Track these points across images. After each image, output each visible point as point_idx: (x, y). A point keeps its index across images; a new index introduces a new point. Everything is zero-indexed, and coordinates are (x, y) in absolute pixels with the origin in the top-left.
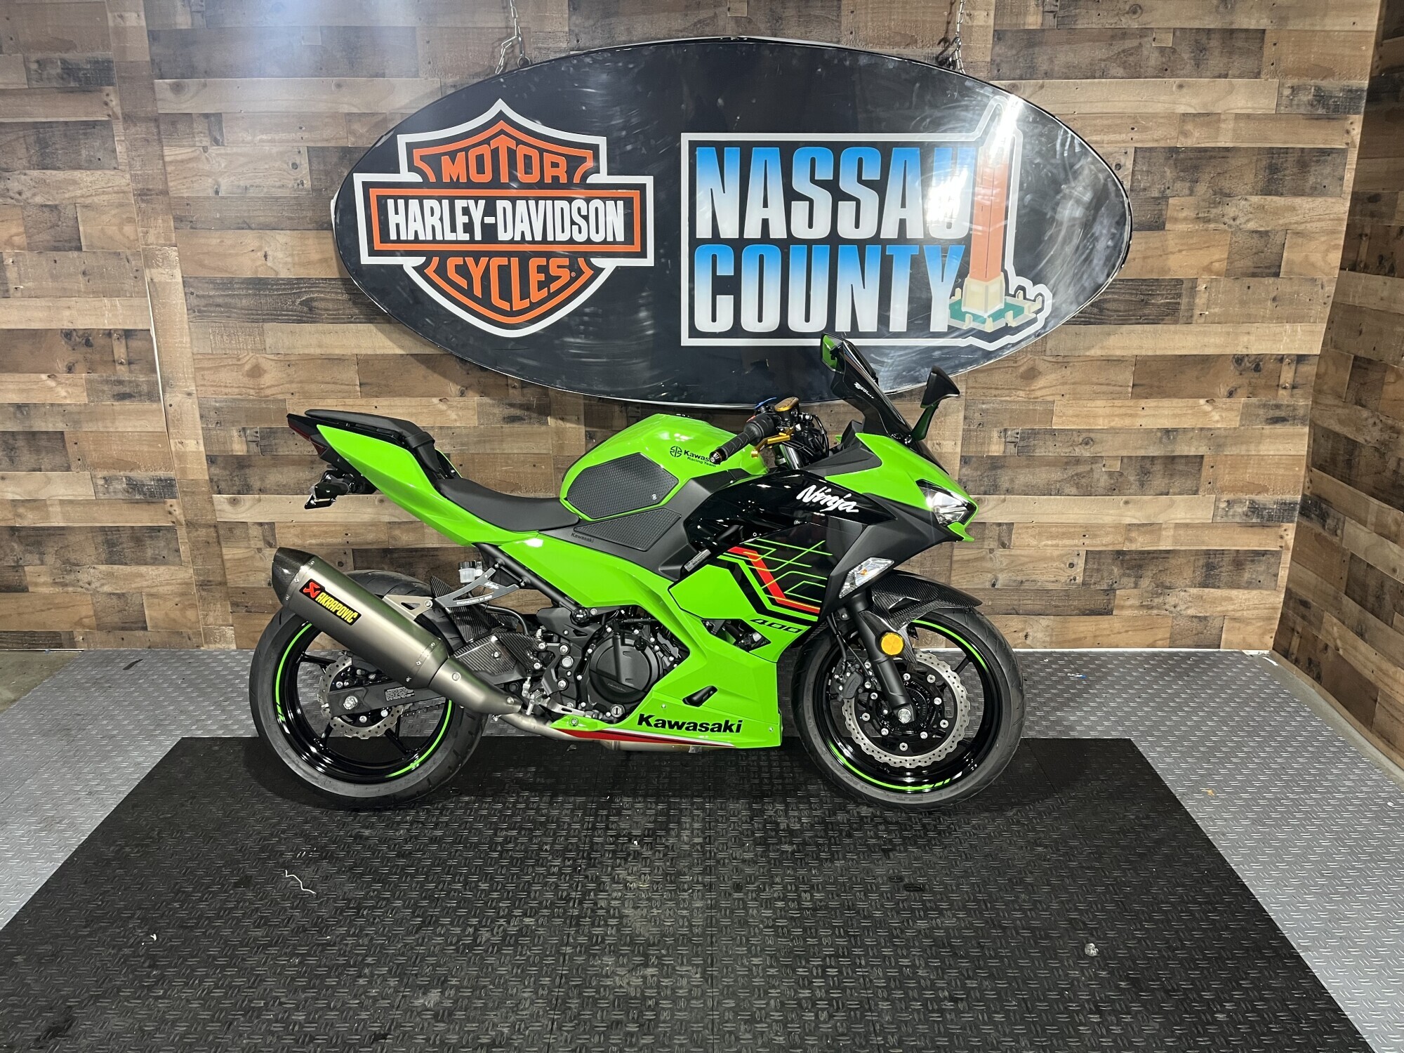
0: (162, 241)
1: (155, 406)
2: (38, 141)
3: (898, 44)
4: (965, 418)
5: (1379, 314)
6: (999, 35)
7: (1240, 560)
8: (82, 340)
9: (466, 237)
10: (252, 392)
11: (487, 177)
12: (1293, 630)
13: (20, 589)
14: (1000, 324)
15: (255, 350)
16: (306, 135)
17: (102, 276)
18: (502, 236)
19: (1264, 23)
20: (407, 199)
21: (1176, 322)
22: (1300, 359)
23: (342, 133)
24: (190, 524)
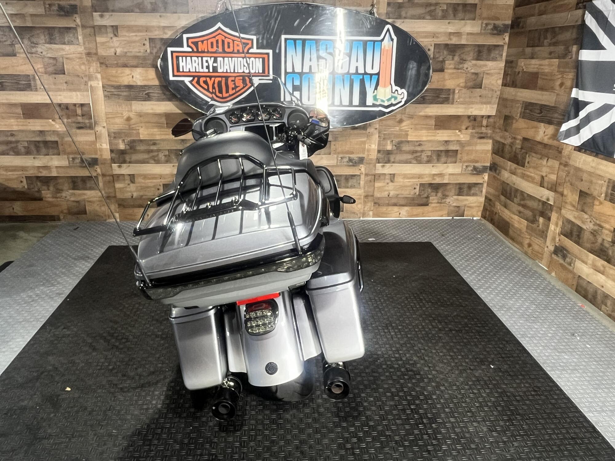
0: (95, 71)
1: (91, 131)
2: (49, 34)
3: (355, 6)
4: (379, 136)
5: (513, 101)
6: (389, 4)
7: (471, 186)
8: (65, 107)
9: (207, 70)
10: (127, 126)
11: (214, 50)
12: (487, 210)
13: (41, 199)
14: (390, 103)
15: (128, 111)
16: (148, 34)
17: (72, 84)
18: (219, 70)
19: (477, 1)
20: (186, 57)
21: (448, 104)
22: (489, 117)
23: (161, 33)
24: (104, 175)
